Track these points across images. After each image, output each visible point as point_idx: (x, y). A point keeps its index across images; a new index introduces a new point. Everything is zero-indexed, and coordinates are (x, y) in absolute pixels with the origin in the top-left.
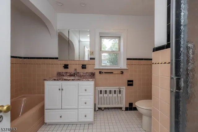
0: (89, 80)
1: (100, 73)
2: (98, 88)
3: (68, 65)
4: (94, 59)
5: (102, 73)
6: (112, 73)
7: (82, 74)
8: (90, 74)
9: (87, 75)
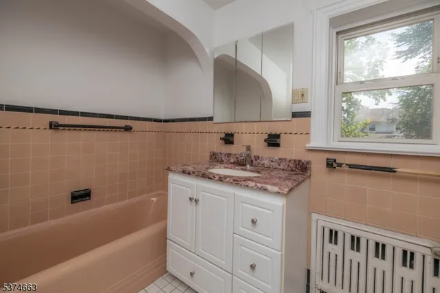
0: (265, 190)
1: (331, 164)
2: (322, 217)
3: (232, 135)
4: (306, 114)
5: (340, 165)
6: (391, 170)
7: (266, 162)
8: (292, 165)
9: (282, 167)
